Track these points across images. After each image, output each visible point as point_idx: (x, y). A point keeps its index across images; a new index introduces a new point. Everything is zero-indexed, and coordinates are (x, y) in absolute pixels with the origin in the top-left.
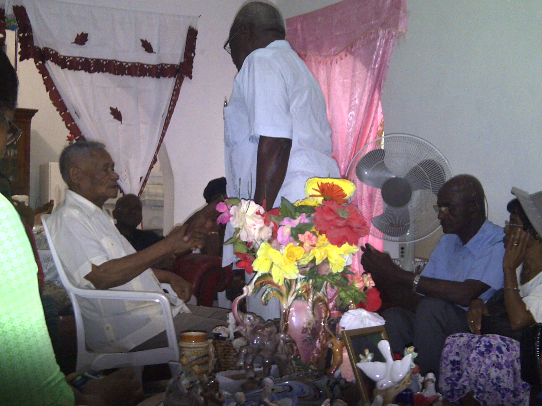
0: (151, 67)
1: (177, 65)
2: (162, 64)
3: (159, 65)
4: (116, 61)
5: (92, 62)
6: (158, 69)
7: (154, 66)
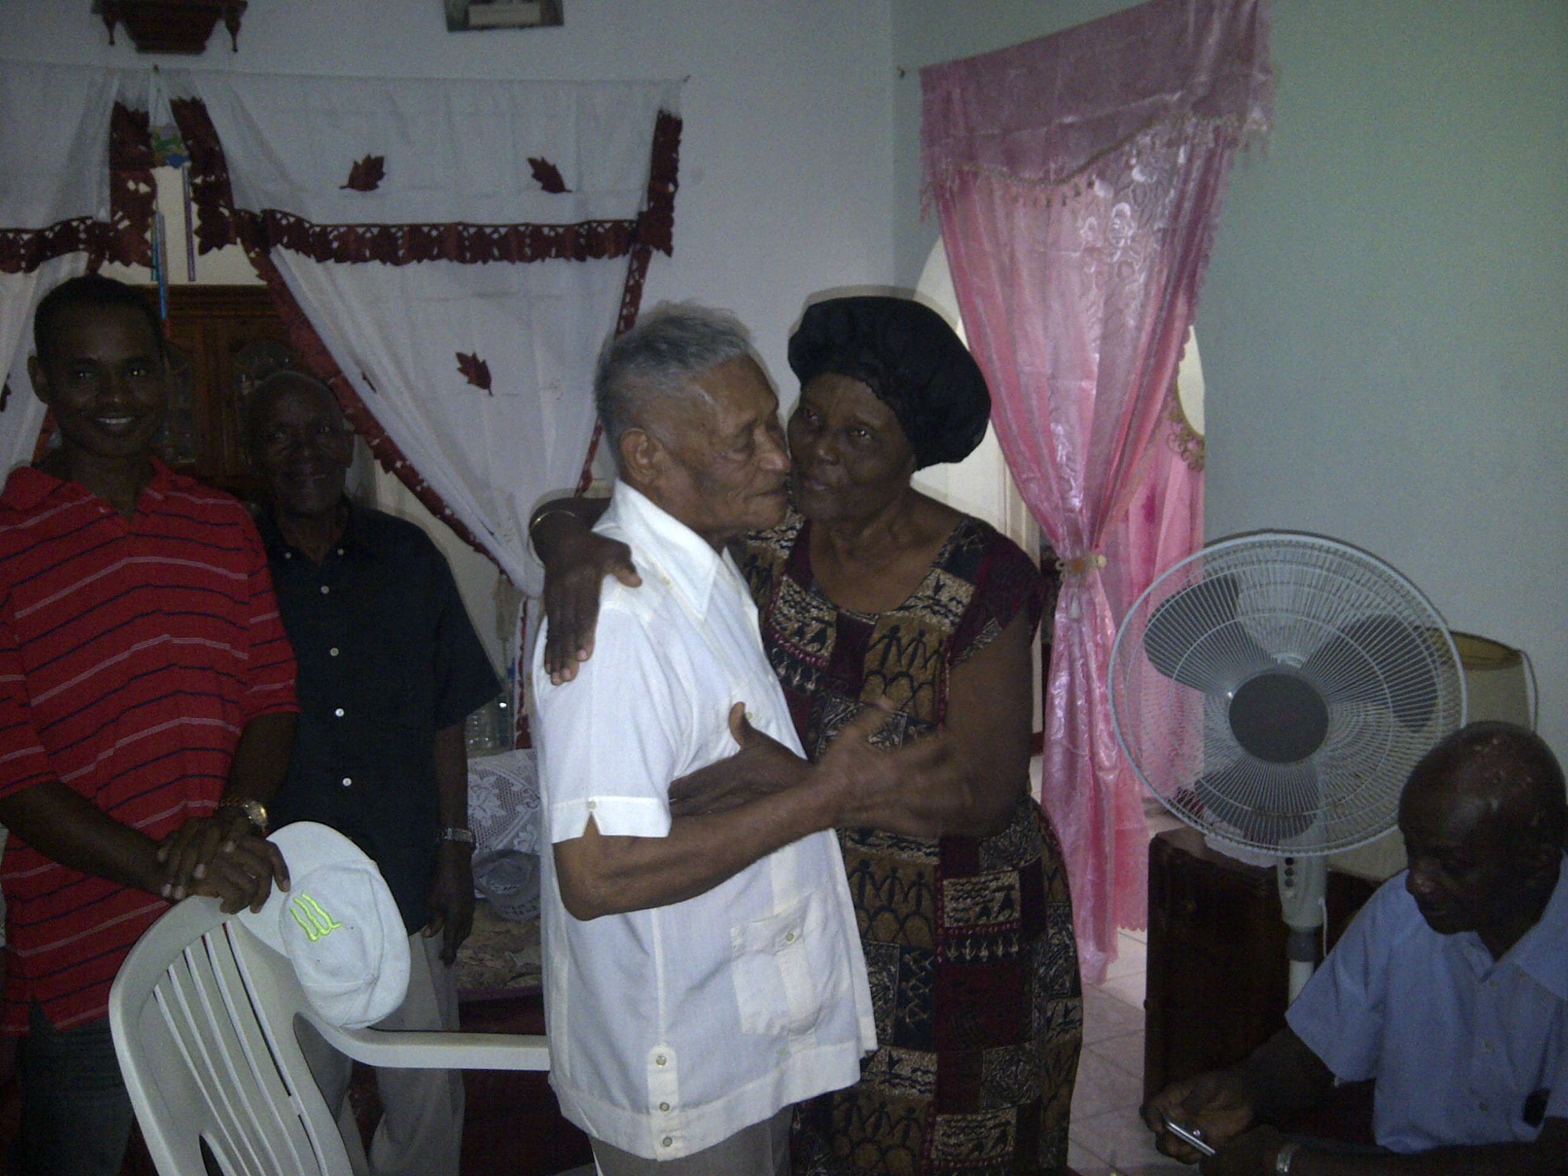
0: (561, 230)
1: (631, 222)
2: (589, 223)
3: (581, 225)
4: (466, 226)
5: (400, 234)
6: (579, 235)
7: (568, 228)
